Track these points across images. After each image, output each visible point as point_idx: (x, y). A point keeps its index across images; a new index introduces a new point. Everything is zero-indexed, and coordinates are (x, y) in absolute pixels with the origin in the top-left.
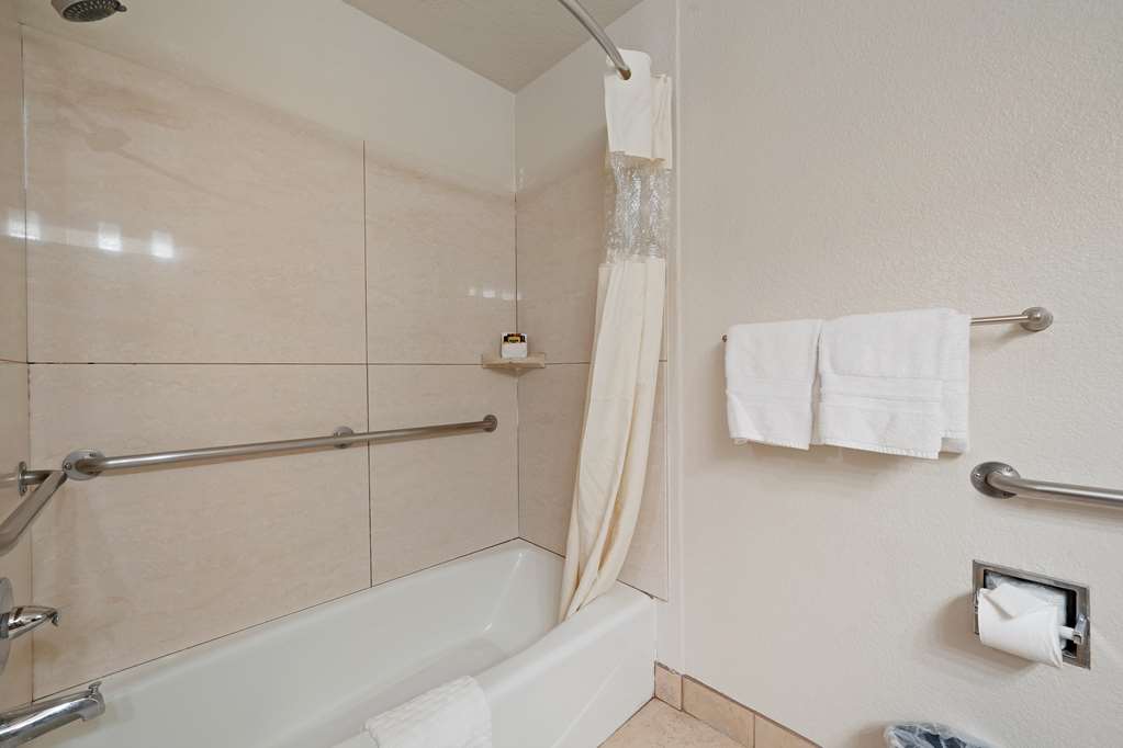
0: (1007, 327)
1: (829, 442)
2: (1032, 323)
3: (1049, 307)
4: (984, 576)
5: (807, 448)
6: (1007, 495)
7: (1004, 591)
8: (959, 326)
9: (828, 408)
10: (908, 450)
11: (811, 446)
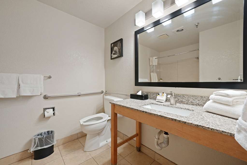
0: (47, 78)
1: (22, 95)
2: (50, 77)
3: (51, 76)
4: (45, 109)
5: (16, 97)
6: (47, 98)
7: (47, 110)
8: (42, 77)
9: (21, 89)
10: (36, 94)
11: (17, 97)
